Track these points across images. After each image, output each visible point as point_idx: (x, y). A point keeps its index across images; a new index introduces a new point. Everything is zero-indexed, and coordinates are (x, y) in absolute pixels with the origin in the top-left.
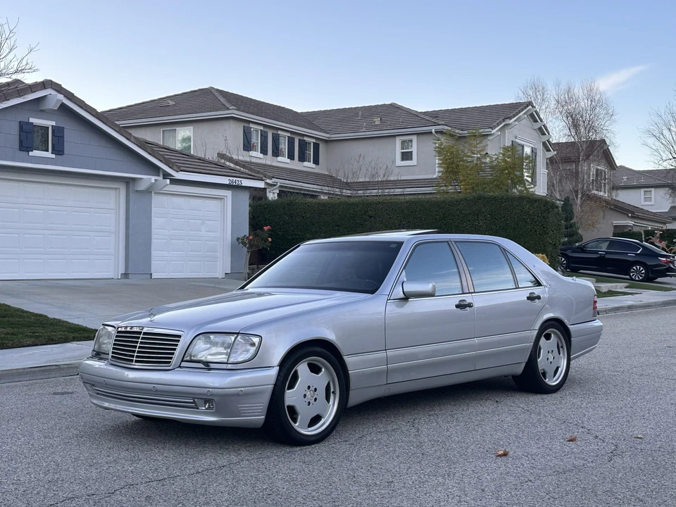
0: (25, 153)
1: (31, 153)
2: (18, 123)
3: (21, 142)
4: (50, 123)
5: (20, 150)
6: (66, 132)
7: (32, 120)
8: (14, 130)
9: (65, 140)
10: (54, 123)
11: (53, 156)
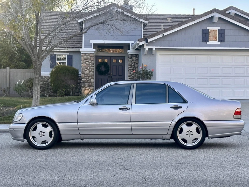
0: (205, 43)
1: (208, 43)
2: (202, 30)
3: (203, 38)
4: (218, 28)
5: (202, 42)
6: (226, 31)
7: (208, 28)
8: (200, 33)
9: (225, 35)
10: (219, 28)
11: (219, 43)
